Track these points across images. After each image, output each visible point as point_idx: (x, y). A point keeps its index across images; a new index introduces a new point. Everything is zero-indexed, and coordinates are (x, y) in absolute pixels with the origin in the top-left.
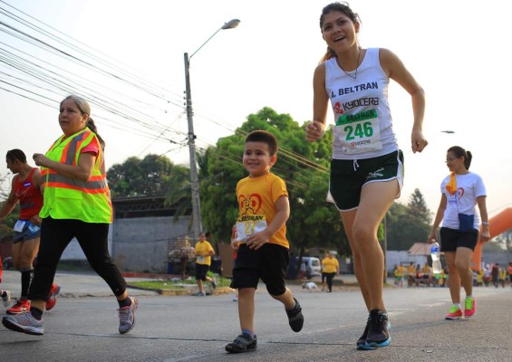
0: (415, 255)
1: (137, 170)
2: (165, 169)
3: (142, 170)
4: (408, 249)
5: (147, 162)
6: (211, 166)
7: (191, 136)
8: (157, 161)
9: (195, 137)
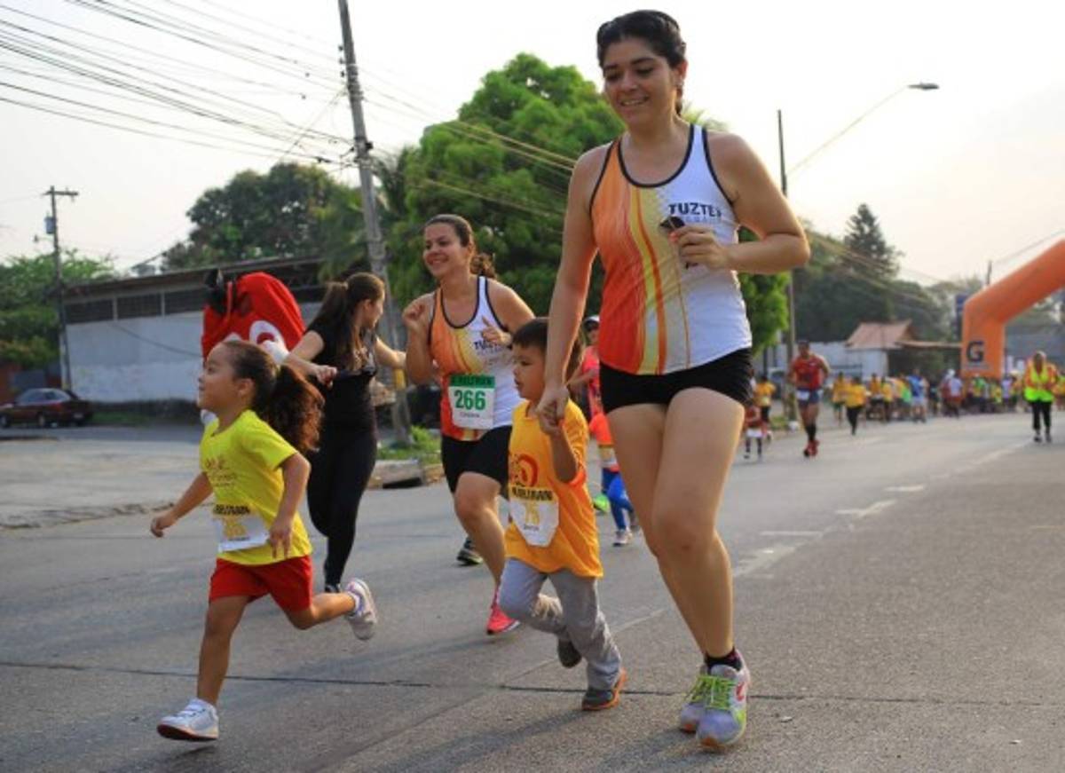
0: (859, 351)
1: (256, 199)
2: (316, 195)
3: (268, 198)
4: (845, 337)
5: (277, 180)
6: (411, 194)
7: (362, 145)
8: (297, 177)
9: (369, 146)
